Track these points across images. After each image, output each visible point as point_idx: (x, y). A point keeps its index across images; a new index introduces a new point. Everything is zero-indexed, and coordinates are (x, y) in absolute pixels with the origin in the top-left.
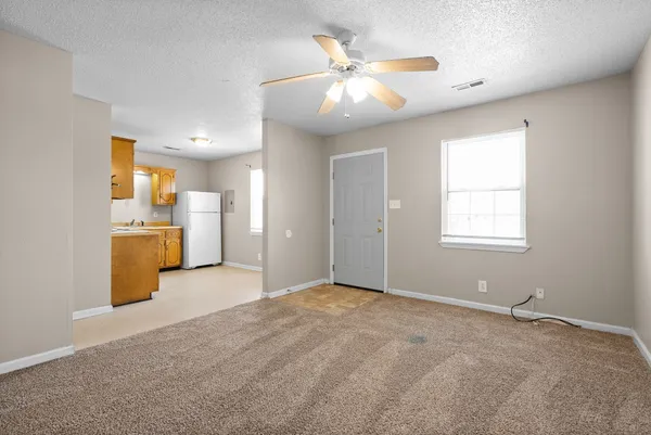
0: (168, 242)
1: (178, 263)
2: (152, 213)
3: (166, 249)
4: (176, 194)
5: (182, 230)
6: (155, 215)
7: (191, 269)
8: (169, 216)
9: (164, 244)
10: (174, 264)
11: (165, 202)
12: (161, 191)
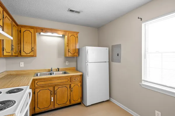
0: (72, 86)
1: (79, 101)
2: (65, 62)
3: (71, 91)
4: (79, 49)
5: (82, 76)
6: (67, 63)
7: (88, 106)
8: (75, 63)
9: (70, 87)
10: (77, 101)
11: (72, 55)
12: (69, 47)
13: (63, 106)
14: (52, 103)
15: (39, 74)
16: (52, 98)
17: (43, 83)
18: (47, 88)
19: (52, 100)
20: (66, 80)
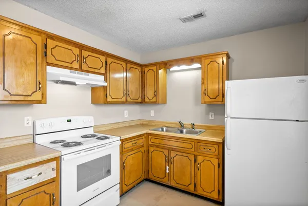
1: (214, 196)
6: (210, 116)
9: (195, 161)
10: (209, 194)
11: (211, 100)
12: (206, 86)
13: (182, 188)
14: (167, 176)
15: (165, 128)
16: (168, 167)
17: (157, 141)
18: (161, 150)
19: (168, 171)
20: (189, 146)
